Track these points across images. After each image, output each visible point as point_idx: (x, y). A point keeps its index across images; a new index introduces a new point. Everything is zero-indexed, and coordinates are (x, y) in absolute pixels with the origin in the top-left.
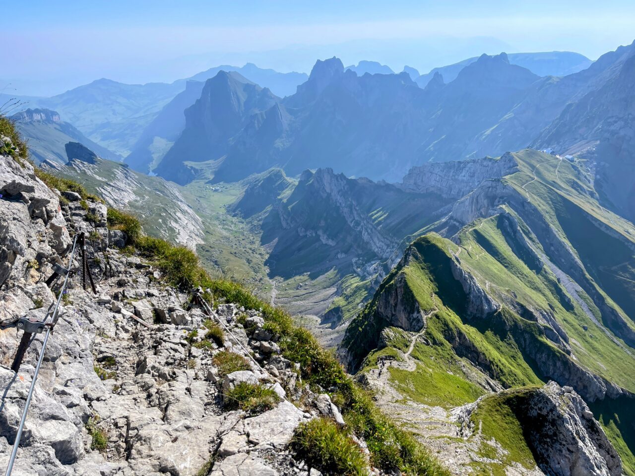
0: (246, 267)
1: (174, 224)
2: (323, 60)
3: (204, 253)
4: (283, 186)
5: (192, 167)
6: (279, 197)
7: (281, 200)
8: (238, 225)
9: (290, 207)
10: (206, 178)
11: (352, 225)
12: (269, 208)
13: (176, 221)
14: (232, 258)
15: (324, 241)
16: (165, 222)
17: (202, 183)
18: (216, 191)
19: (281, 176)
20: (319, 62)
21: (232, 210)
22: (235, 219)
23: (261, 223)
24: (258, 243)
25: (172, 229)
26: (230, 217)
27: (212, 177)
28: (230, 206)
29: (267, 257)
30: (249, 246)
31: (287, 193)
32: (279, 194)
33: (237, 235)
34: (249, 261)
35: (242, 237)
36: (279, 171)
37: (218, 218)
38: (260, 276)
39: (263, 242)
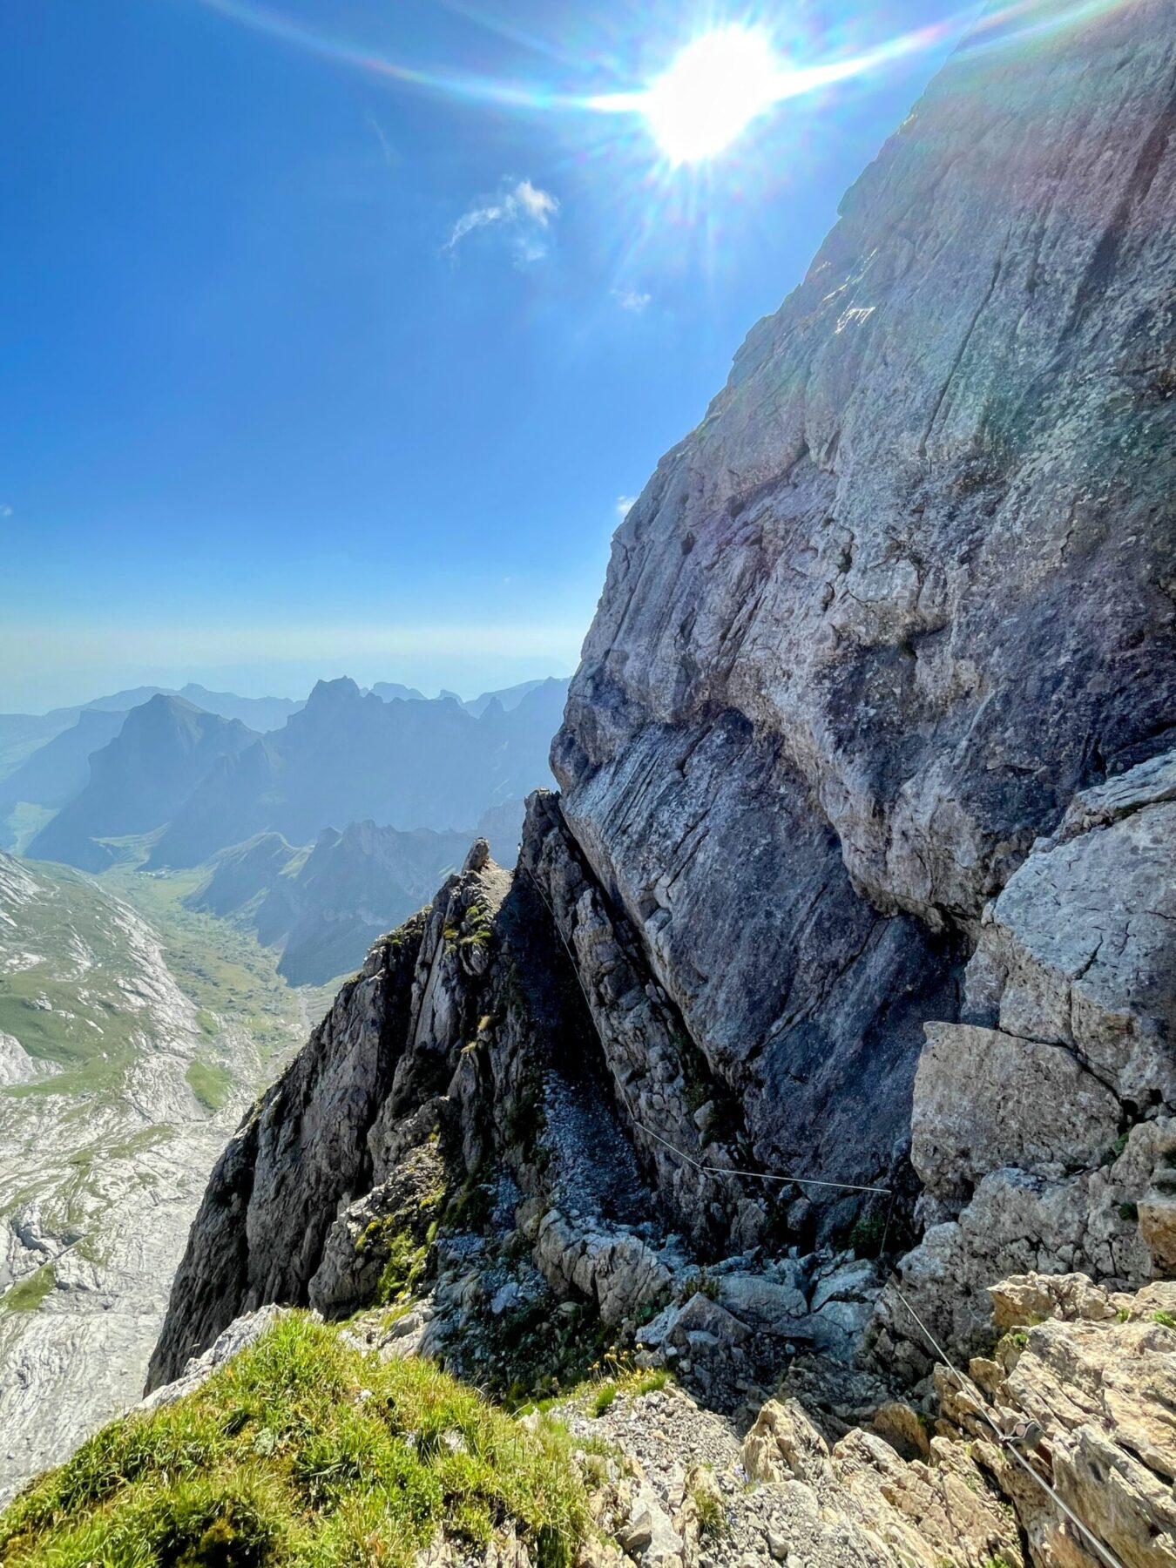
0: (248, 975)
1: (119, 922)
2: (327, 680)
3: (177, 960)
4: (285, 858)
5: (107, 845)
6: (282, 873)
7: (286, 876)
8: (209, 924)
9: (305, 885)
10: (136, 860)
11: (411, 893)
12: (263, 892)
13: (123, 920)
14: (223, 964)
15: (369, 923)
16: (104, 918)
17: (131, 867)
18: (159, 877)
19: (280, 842)
20: (320, 682)
21: (193, 903)
22: (201, 916)
23: (253, 914)
24: (254, 944)
25: (118, 929)
26: (193, 915)
27: (147, 858)
28: (188, 898)
29: (277, 960)
30: (239, 948)
31: (293, 867)
32: (281, 869)
33: (213, 937)
34: (249, 967)
35: (223, 940)
36: (275, 836)
37: (171, 918)
38: (272, 985)
39: (264, 940)
